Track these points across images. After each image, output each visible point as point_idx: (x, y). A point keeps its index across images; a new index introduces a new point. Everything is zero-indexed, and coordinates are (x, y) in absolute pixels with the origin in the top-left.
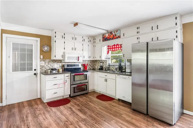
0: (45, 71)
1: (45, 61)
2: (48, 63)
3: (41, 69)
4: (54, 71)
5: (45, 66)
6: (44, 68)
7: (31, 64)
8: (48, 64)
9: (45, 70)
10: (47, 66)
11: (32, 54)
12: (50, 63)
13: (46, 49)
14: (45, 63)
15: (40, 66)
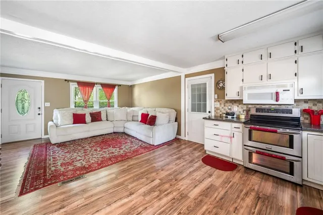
0: (220, 115)
1: (221, 102)
2: (224, 104)
3: (215, 111)
4: (229, 116)
5: (221, 108)
6: (219, 111)
7: (205, 105)
8: (225, 106)
9: (221, 113)
10: (223, 108)
11: (206, 94)
12: (226, 104)
13: (221, 86)
14: (220, 104)
15: (215, 108)
